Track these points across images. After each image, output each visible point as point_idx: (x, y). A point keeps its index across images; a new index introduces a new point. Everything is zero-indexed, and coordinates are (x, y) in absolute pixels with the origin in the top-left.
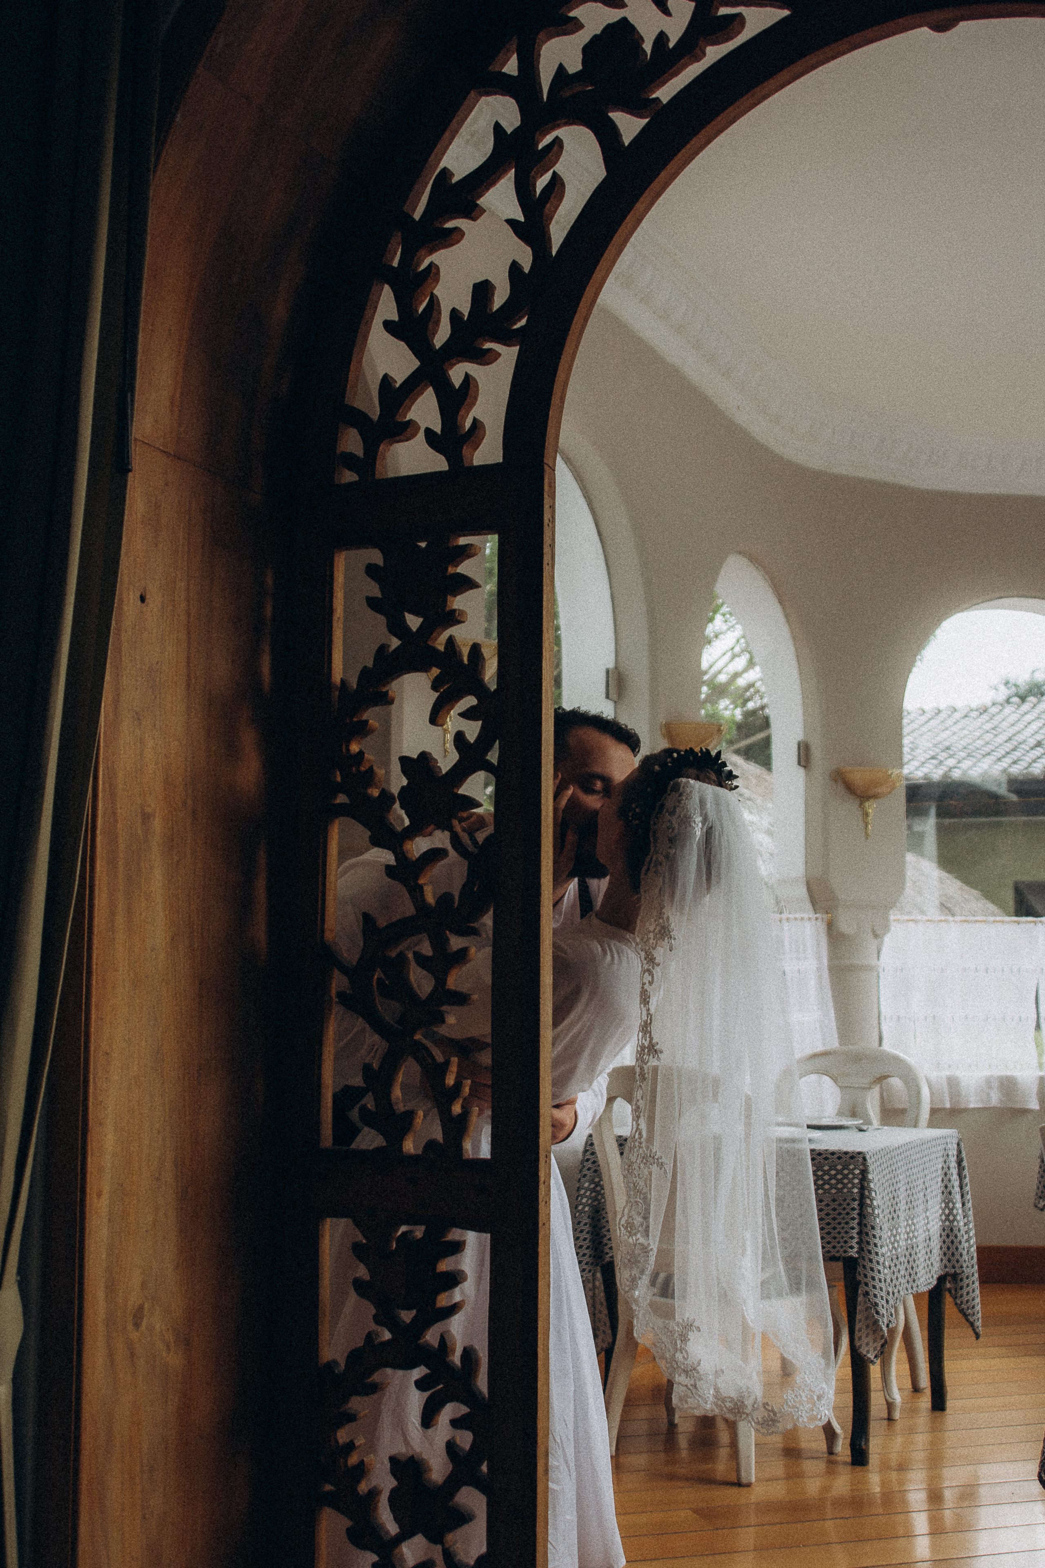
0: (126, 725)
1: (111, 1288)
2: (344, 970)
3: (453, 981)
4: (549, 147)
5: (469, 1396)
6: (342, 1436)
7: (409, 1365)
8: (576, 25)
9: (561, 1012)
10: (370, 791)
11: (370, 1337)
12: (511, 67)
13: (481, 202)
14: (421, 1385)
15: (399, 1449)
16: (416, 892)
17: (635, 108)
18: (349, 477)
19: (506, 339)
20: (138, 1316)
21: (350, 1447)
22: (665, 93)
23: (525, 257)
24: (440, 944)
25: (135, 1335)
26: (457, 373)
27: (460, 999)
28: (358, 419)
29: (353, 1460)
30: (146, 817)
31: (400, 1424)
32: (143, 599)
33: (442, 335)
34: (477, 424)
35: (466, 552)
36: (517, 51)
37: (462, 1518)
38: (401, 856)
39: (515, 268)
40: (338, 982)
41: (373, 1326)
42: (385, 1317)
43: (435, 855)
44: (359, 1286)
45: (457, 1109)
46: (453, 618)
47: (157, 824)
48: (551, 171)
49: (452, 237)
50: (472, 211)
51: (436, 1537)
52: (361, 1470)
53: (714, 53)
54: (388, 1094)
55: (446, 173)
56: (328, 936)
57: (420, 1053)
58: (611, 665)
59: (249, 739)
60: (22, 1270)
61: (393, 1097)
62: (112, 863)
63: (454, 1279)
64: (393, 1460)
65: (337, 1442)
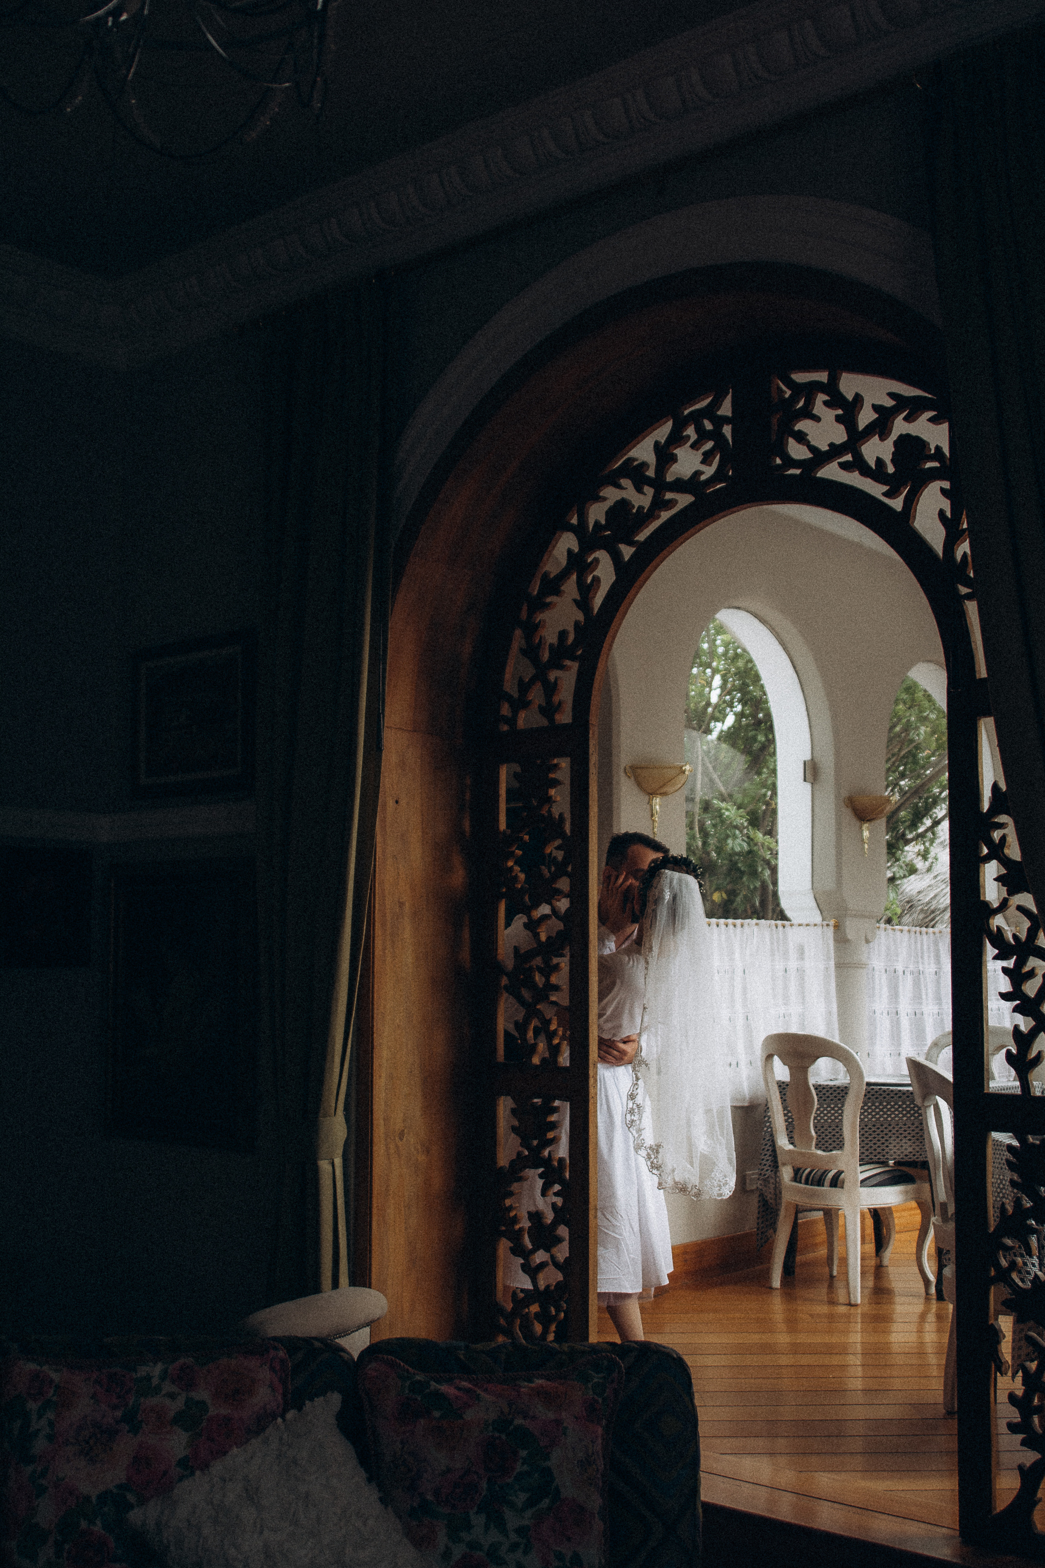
0: (389, 861)
1: (386, 1120)
2: (506, 974)
3: (554, 980)
4: (592, 562)
5: (561, 1181)
6: (508, 1202)
7: (536, 1167)
8: (605, 499)
9: (602, 996)
10: (516, 886)
11: (519, 1154)
12: (574, 521)
13: (562, 588)
14: (541, 1176)
15: (532, 1209)
16: (536, 935)
17: (631, 543)
18: (506, 728)
19: (573, 658)
20: (401, 1135)
21: (511, 1208)
22: (641, 537)
23: (580, 617)
24: (547, 962)
25: (400, 1143)
26: (553, 675)
27: (556, 988)
28: (509, 698)
29: (512, 1214)
30: (401, 904)
31: (532, 1197)
32: (397, 802)
33: (546, 656)
34: (560, 703)
35: (556, 767)
36: (577, 512)
37: (560, 1240)
38: (529, 917)
39: (577, 624)
40: (504, 981)
41: (521, 1149)
42: (525, 1144)
43: (545, 917)
44: (514, 1129)
45: (556, 1041)
46: (549, 800)
47: (407, 908)
48: (592, 575)
49: (548, 606)
50: (558, 592)
51: (547, 1250)
52: (515, 1220)
53: (665, 515)
54: (525, 1035)
55: (546, 575)
56: (500, 957)
57: (539, 1014)
58: (808, 757)
59: (457, 860)
60: (346, 1109)
61: (528, 1036)
62: (384, 925)
63: (554, 1126)
64: (529, 1213)
65: (505, 1205)
